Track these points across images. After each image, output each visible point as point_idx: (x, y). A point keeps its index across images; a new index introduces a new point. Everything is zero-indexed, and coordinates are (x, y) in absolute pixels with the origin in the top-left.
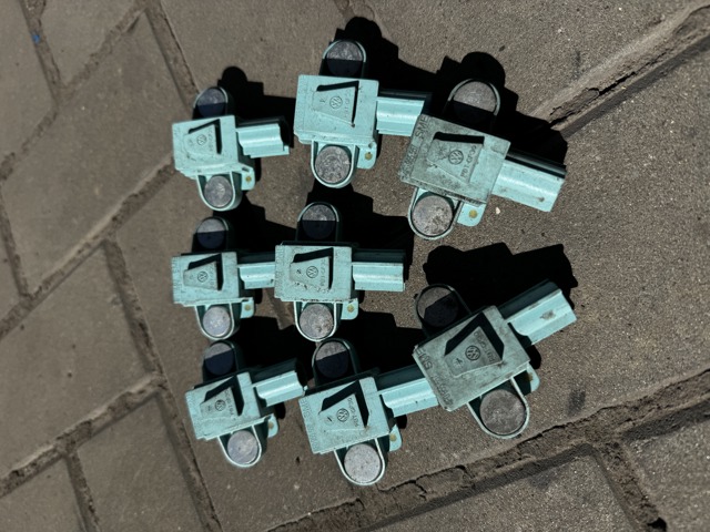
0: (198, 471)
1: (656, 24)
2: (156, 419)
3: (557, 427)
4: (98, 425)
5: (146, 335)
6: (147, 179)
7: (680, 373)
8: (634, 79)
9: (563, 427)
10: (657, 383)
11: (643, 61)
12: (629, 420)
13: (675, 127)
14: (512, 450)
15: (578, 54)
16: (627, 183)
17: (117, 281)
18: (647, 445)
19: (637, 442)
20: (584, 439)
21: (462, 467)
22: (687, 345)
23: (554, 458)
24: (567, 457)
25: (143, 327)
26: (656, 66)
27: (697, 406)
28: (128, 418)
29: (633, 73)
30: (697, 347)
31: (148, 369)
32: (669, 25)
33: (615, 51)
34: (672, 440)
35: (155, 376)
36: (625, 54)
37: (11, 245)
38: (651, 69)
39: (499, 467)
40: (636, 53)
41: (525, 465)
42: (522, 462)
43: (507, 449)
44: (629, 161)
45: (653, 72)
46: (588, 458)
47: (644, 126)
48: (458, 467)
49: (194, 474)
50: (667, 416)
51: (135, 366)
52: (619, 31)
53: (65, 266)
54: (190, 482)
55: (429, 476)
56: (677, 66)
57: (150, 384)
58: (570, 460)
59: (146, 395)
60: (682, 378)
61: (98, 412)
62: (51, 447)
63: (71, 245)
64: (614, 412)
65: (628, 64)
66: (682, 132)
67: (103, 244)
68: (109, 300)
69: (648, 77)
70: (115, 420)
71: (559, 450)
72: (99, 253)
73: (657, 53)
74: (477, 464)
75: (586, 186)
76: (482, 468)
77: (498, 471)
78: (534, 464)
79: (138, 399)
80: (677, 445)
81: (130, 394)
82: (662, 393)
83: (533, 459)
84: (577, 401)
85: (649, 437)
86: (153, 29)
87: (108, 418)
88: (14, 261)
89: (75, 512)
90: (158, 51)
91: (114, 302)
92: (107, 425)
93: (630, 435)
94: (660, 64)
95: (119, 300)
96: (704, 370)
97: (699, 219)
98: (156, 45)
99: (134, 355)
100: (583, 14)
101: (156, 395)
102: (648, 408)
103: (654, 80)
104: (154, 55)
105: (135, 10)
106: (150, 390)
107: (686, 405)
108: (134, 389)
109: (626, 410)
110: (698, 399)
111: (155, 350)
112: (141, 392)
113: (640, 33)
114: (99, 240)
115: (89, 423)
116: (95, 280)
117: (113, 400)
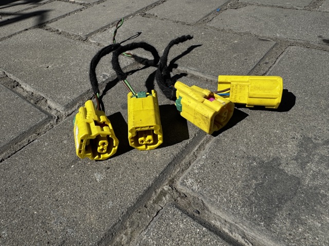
59: (48, 111)
101: (50, 117)
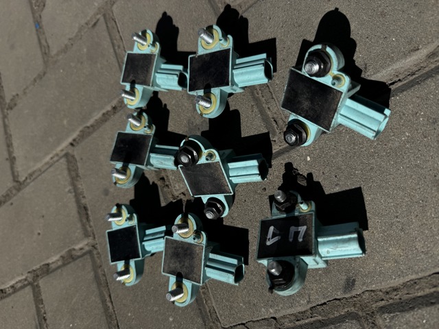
0: (112, 302)
1: (416, 50)
2: (89, 267)
3: (336, 299)
4: (53, 266)
5: (87, 214)
6: (96, 118)
7: (417, 273)
8: (400, 84)
9: (339, 300)
10: (402, 278)
11: (406, 73)
12: (382, 300)
13: (424, 116)
14: (307, 311)
15: (366, 65)
16: (391, 149)
17: (73, 179)
18: (393, 317)
19: (387, 314)
20: (352, 308)
21: (275, 318)
22: (423, 256)
23: (333, 319)
24: (342, 319)
25: (86, 208)
26: (414, 76)
27: (426, 296)
28: (72, 264)
29: (399, 80)
30: (429, 257)
31: (86, 235)
32: (424, 52)
33: (389, 65)
34: (408, 316)
35: (90, 240)
36: (395, 68)
37: (11, 150)
38: (411, 78)
39: (298, 320)
40: (402, 67)
41: (314, 321)
42: (313, 319)
43: (303, 310)
44: (394, 135)
45: (412, 81)
46: (354, 321)
47: (404, 114)
48: (272, 318)
49: (109, 304)
50: (407, 300)
51: (79, 232)
52: (393, 53)
53: (42, 167)
54: (106, 309)
55: (253, 322)
56: (428, 78)
57: (87, 245)
58: (343, 321)
60: (418, 277)
61: (54, 259)
62: (24, 277)
63: (47, 154)
64: (373, 294)
65: (397, 74)
66: (428, 120)
67: (66, 155)
68: (67, 190)
69: (408, 83)
70: (64, 265)
71: (337, 314)
72: (63, 160)
73: (415, 69)
74: (284, 317)
75: (365, 149)
76: (287, 320)
77: (297, 323)
78: (320, 321)
79: (79, 253)
80: (411, 319)
81: (74, 249)
82: (405, 285)
83: (320, 318)
84: (350, 284)
85: (394, 312)
86: (107, 26)
87: (60, 263)
88: (12, 160)
89: (35, 320)
90: (109, 40)
91: (69, 192)
92: (59, 267)
93: (383, 310)
94: (417, 76)
95: (72, 191)
96: (432, 273)
97: (435, 176)
98: (108, 37)
99: (79, 225)
100: (370, 41)
102: (395, 293)
103: (412, 86)
104: (106, 43)
105: (97, 14)
106: (87, 248)
107: (419, 294)
108: (77, 247)
109: (381, 293)
110: (427, 291)
111: (92, 223)
112: (81, 249)
113: (405, 55)
114: (64, 153)
115: (48, 265)
116: (59, 177)
117: (63, 253)
